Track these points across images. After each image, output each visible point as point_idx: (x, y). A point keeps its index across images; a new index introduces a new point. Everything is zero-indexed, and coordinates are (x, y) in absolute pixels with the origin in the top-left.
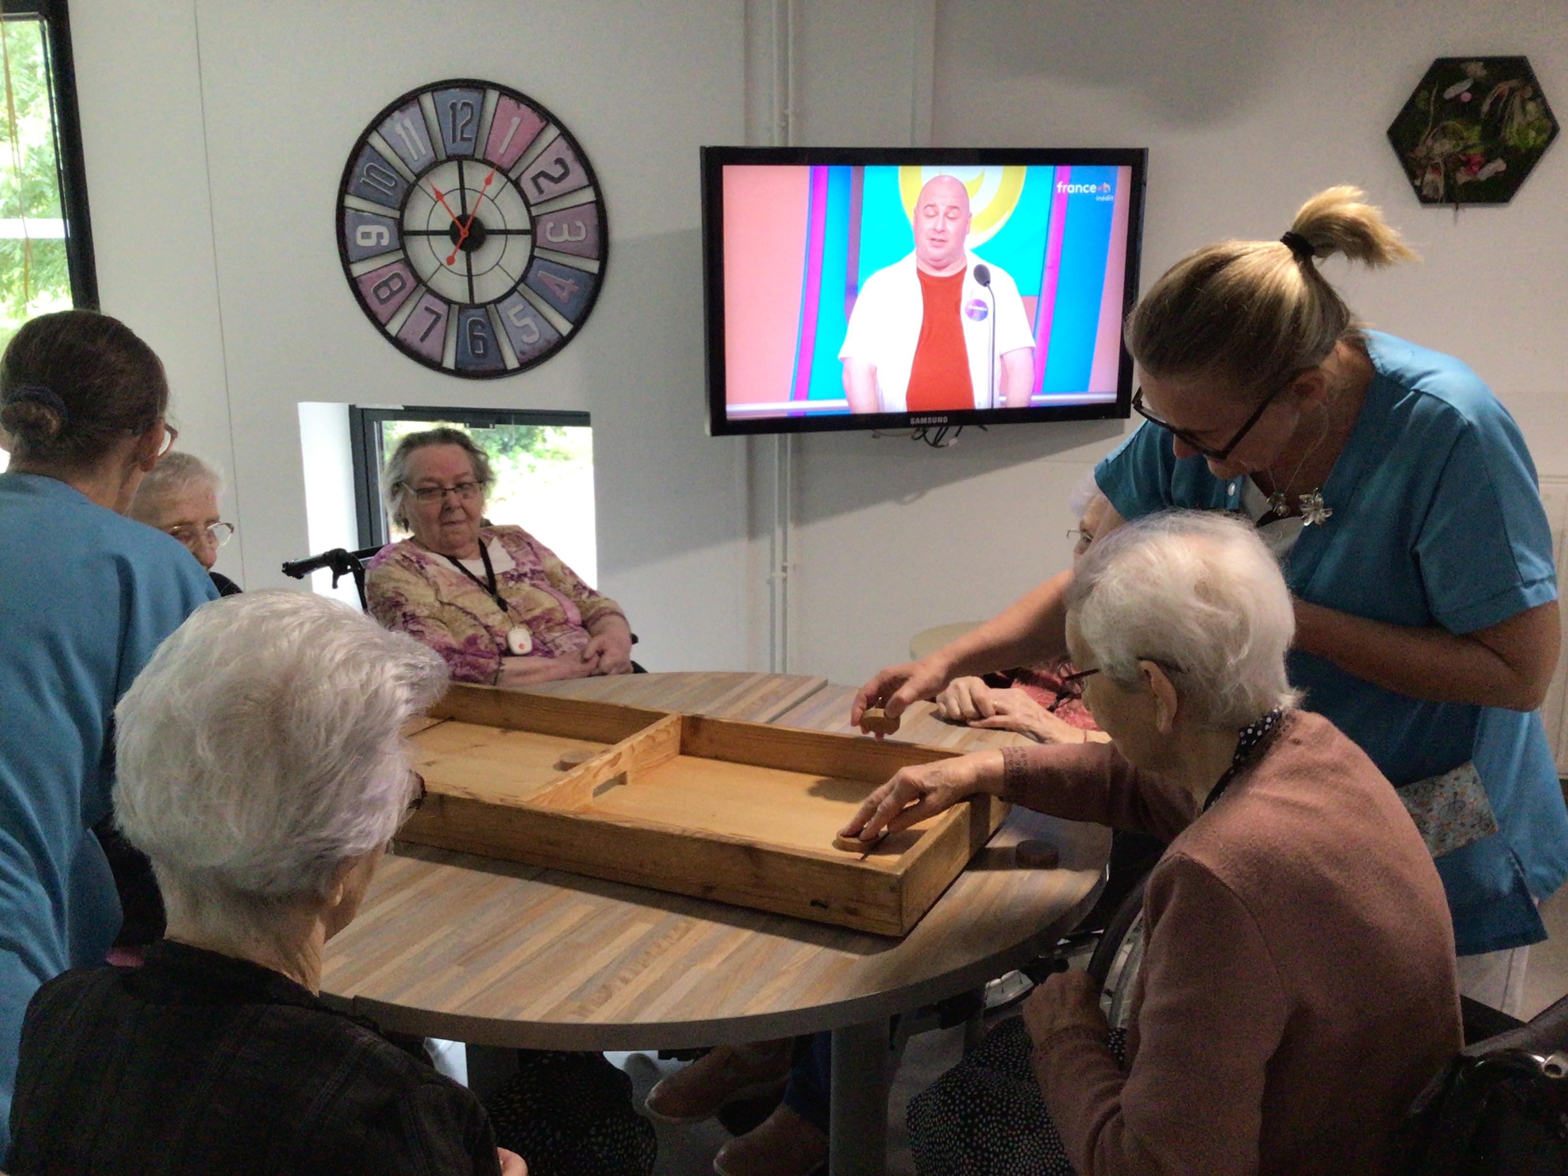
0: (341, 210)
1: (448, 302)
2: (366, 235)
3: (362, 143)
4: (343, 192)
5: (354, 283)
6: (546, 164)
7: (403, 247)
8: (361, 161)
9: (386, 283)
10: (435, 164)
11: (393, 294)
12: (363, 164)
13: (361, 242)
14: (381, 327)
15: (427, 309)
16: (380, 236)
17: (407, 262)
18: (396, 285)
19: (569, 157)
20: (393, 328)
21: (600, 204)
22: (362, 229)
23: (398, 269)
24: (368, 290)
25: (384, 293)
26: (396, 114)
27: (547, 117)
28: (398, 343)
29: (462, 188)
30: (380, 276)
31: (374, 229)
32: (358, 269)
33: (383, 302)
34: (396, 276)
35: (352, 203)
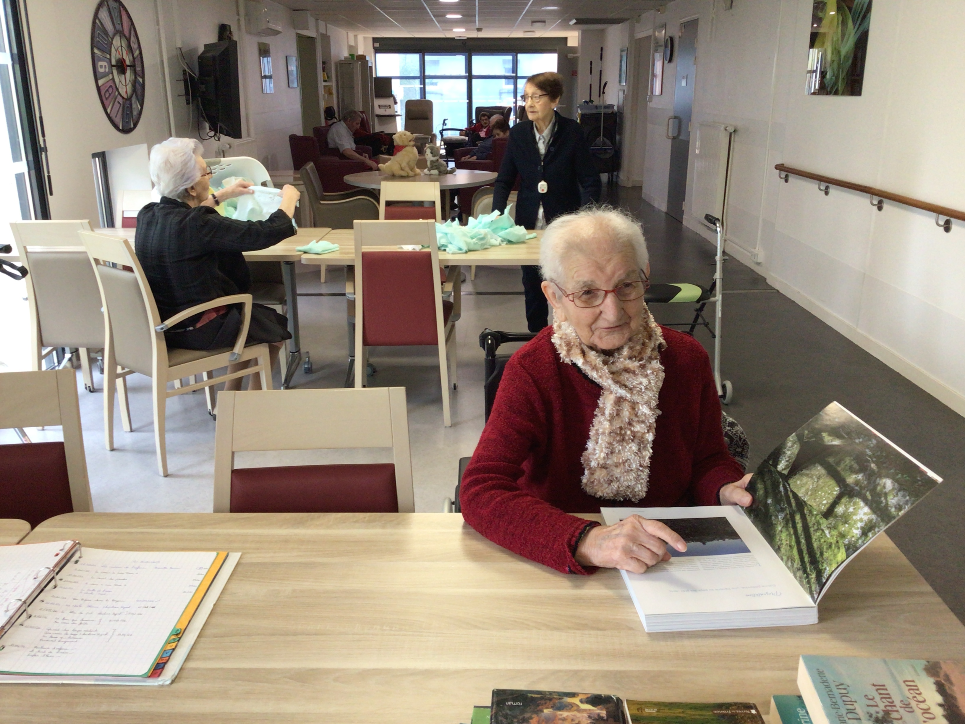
0: (93, 53)
1: (123, 98)
2: (101, 66)
3: (94, 23)
4: (92, 45)
5: (99, 90)
6: (132, 37)
7: (112, 73)
8: (96, 30)
9: (107, 90)
10: (114, 35)
11: (110, 95)
12: (96, 32)
13: (100, 70)
14: (106, 111)
15: (118, 102)
16: (105, 67)
17: (113, 79)
18: (110, 90)
19: (134, 33)
20: (109, 111)
21: (141, 53)
22: (99, 63)
23: (111, 83)
24: (103, 93)
25: (107, 95)
26: (101, 8)
27: (129, 17)
28: (110, 119)
29: (121, 46)
30: (106, 87)
31: (103, 64)
32: (101, 82)
33: (107, 99)
34: (111, 86)
35: (96, 51)
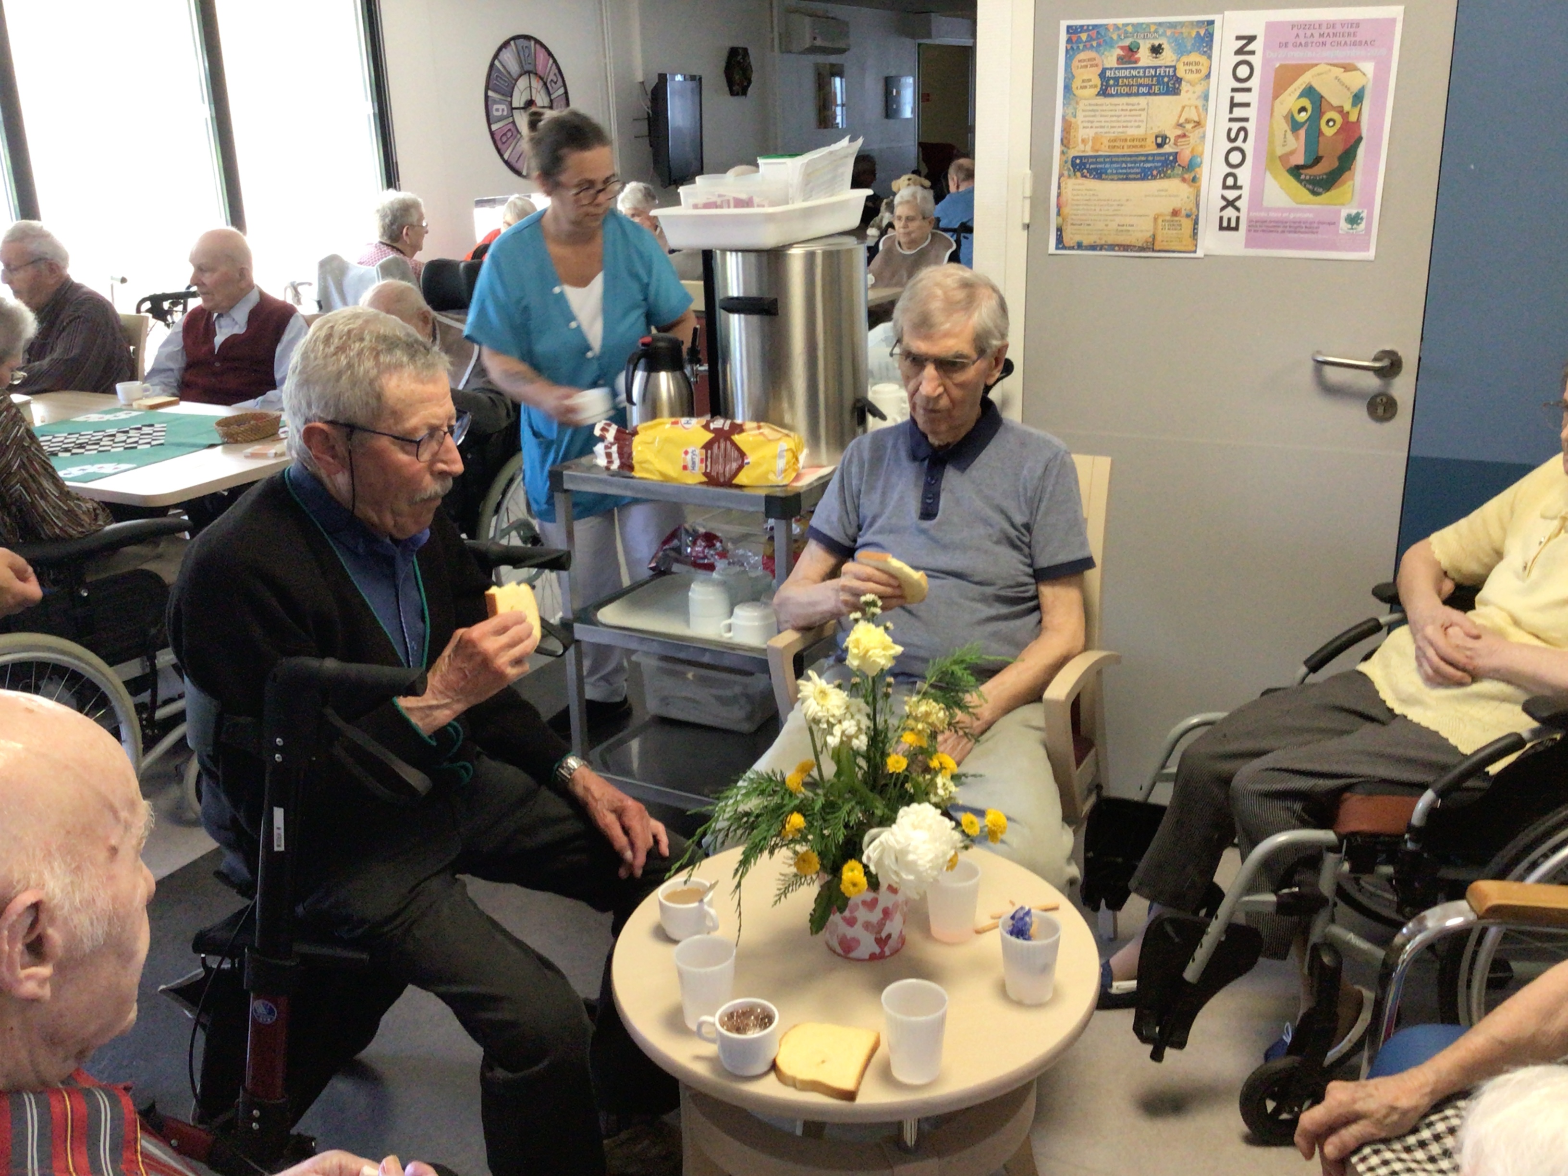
0: (487, 97)
2: (497, 110)
3: (492, 65)
4: (487, 88)
5: (492, 134)
6: (552, 77)
7: (512, 116)
8: (493, 72)
9: (505, 134)
10: (520, 76)
11: (508, 139)
12: (494, 75)
13: (496, 114)
14: (501, 156)
16: (503, 110)
17: (514, 123)
18: (509, 134)
19: (556, 71)
20: (506, 156)
21: (566, 92)
22: (495, 107)
23: (510, 126)
24: (497, 138)
25: (504, 139)
26: (504, 50)
27: (550, 54)
28: (507, 163)
29: (530, 87)
30: (503, 130)
31: (501, 107)
32: (494, 127)
33: (504, 143)
34: (510, 130)
35: (490, 93)
